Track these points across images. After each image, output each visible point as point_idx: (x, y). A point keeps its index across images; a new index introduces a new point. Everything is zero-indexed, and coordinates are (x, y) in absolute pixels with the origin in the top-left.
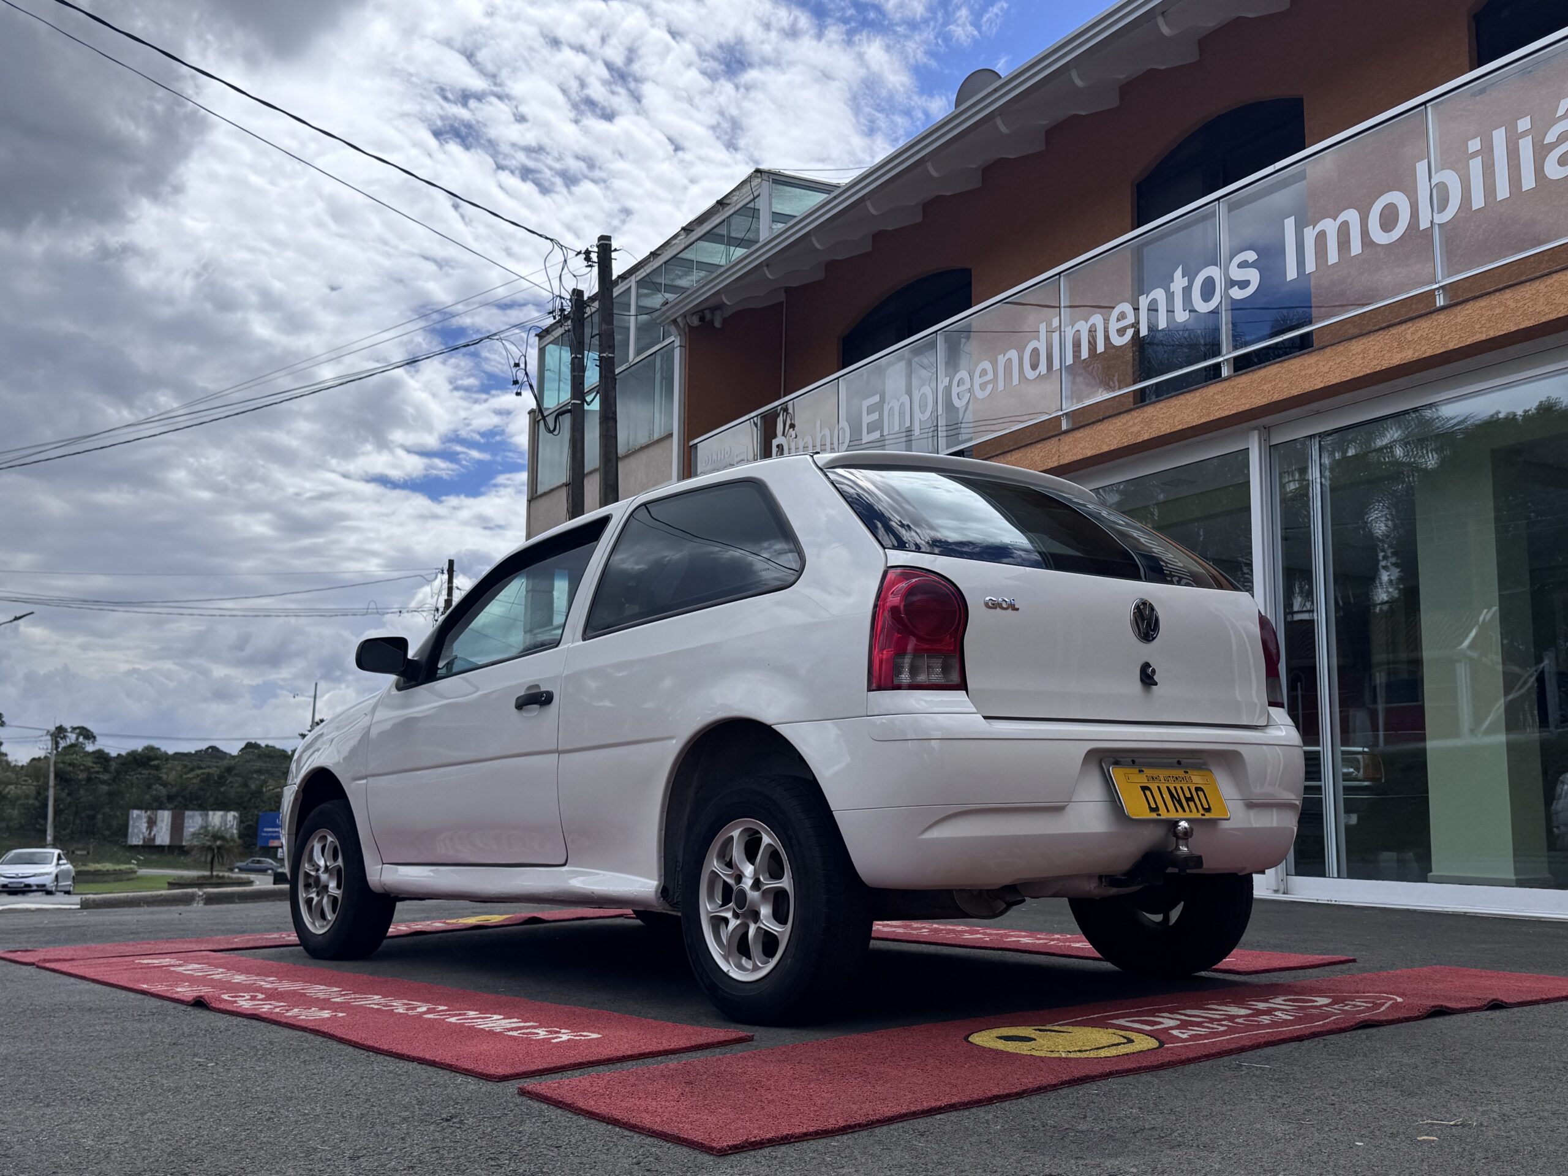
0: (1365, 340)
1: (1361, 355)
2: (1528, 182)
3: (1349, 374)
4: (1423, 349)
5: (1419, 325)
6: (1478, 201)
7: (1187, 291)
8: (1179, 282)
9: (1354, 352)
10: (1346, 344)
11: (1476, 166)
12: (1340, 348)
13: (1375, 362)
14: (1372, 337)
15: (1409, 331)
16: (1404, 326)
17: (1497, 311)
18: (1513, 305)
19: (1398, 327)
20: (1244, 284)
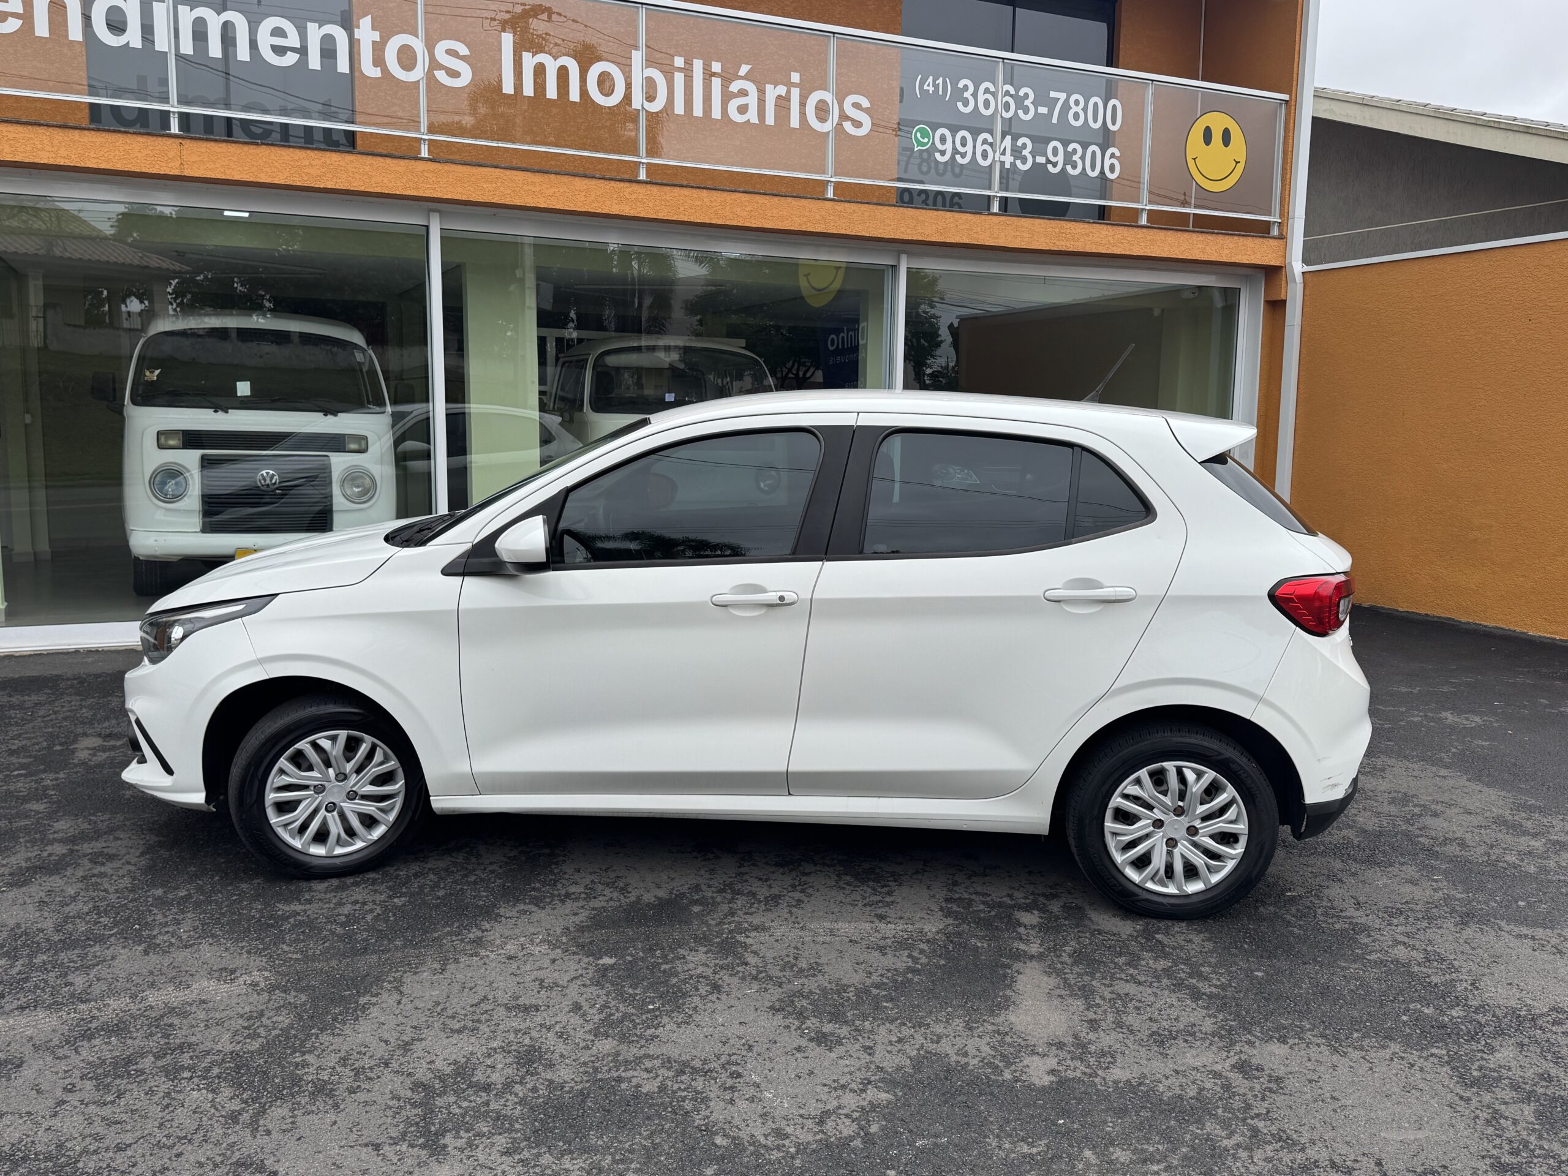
0: (586, 181)
1: (584, 194)
2: (716, 114)
3: (572, 205)
4: (638, 209)
5: (636, 188)
6: (679, 109)
7: (378, 49)
8: (366, 33)
9: (577, 188)
10: (571, 178)
11: (679, 78)
12: (565, 179)
13: (597, 205)
14: (594, 182)
15: (627, 189)
16: (622, 184)
17: (699, 203)
18: (708, 204)
19: (618, 183)
20: (454, 74)
